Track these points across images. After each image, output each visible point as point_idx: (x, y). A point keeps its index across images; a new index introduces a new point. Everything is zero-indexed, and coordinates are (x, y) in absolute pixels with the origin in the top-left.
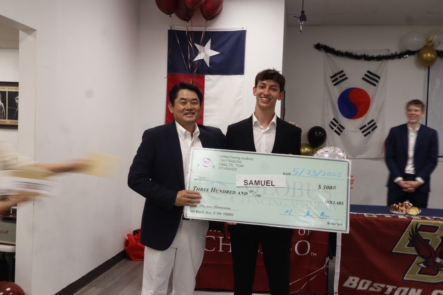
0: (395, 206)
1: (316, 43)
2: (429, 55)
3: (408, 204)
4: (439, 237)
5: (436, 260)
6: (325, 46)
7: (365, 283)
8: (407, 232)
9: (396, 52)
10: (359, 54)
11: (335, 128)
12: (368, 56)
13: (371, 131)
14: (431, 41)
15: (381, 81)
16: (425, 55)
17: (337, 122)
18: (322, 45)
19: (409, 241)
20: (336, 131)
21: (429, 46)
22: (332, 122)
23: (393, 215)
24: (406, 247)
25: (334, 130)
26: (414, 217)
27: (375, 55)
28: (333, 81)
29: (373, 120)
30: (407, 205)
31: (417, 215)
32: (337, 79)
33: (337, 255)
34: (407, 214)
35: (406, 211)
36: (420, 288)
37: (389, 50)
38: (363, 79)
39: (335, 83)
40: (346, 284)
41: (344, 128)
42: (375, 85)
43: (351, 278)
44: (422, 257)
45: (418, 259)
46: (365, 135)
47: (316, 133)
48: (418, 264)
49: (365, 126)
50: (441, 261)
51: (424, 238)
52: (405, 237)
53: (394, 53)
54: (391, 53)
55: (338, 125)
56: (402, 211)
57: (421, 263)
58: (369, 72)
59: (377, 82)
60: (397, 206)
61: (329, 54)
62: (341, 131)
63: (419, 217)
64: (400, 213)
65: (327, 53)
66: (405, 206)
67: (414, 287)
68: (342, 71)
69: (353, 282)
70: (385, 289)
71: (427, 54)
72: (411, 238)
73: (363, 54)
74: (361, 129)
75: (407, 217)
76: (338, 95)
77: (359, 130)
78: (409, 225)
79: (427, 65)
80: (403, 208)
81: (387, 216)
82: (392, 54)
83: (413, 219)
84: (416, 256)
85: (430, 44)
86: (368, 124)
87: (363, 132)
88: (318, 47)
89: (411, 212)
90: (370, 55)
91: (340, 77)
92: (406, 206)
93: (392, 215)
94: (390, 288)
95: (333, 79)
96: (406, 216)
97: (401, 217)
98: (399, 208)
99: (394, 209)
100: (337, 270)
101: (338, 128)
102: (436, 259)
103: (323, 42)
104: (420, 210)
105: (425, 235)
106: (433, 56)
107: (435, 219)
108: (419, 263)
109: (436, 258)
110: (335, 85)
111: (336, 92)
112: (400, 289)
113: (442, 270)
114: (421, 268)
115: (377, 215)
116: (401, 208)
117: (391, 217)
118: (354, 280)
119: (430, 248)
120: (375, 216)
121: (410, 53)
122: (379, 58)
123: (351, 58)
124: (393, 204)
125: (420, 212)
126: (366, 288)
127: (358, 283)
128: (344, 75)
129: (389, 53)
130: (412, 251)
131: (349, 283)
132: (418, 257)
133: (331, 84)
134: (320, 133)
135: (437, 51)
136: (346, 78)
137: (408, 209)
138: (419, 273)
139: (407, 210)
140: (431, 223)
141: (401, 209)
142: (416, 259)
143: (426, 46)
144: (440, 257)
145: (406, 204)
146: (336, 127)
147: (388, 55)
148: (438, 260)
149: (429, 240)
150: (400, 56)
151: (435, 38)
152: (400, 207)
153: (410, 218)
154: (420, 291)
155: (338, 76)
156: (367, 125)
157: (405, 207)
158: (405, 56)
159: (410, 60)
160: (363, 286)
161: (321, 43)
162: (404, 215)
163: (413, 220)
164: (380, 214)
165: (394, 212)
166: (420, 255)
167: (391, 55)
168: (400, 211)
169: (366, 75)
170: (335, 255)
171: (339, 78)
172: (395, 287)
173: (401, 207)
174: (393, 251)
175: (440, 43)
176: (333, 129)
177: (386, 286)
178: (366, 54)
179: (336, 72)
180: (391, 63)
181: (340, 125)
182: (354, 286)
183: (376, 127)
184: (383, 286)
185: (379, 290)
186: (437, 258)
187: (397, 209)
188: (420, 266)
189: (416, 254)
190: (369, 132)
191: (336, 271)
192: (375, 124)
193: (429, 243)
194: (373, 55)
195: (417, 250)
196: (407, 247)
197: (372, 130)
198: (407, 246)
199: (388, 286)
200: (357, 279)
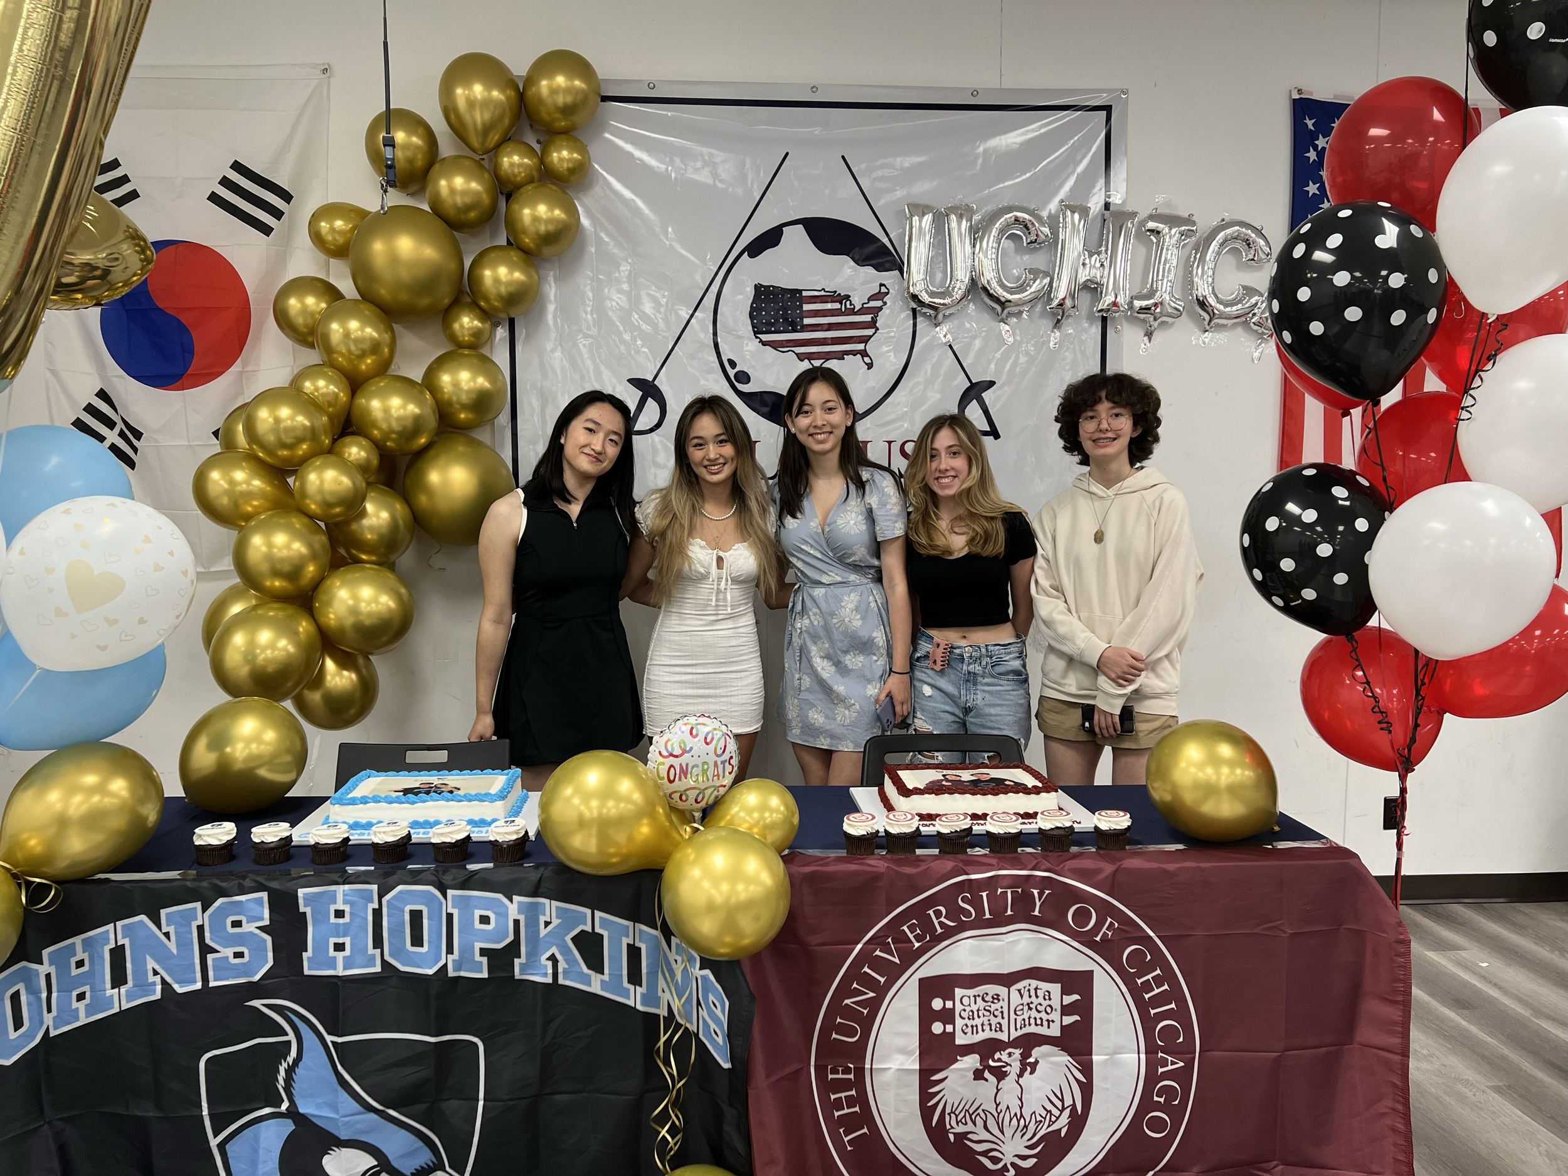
11: (112, 437)
17: (117, 409)
20: (114, 448)
22: (89, 408)
25: (107, 443)
37: (325, 71)
38: (215, 198)
41: (138, 435)
42: (267, 230)
55: (120, 425)
58: (236, 166)
59: (278, 214)
62: (135, 450)
68: (119, 163)
77: (212, 440)
91: (103, 189)
101: (122, 434)
128: (125, 179)
136: (134, 195)
146: (117, 430)
169: (225, 182)
176: (101, 438)
181: (123, 419)
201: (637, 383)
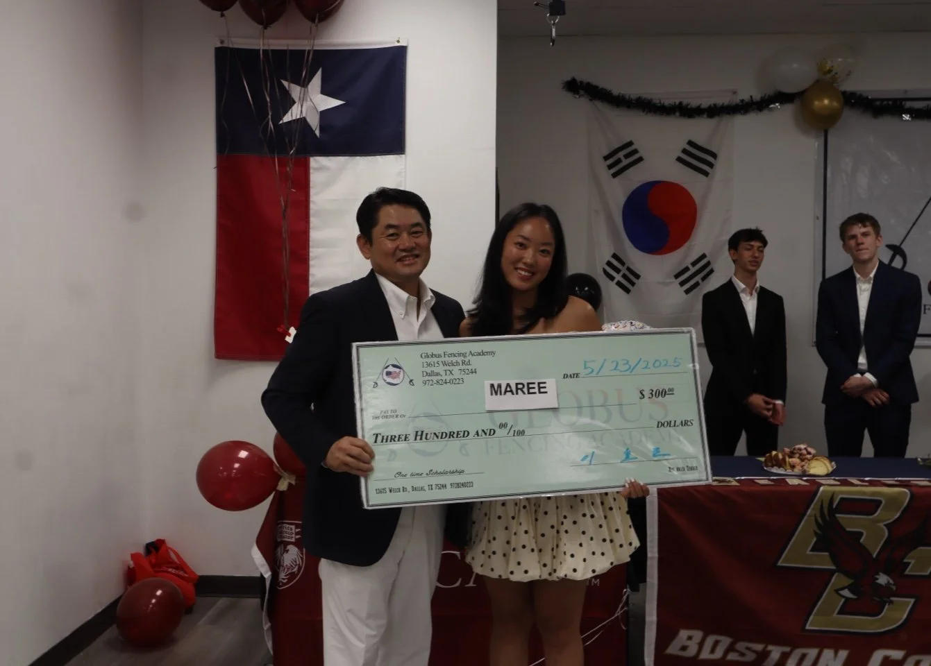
0: (776, 455)
1: (569, 79)
2: (826, 102)
3: (805, 449)
4: (881, 525)
5: (877, 579)
6: (589, 85)
7: (716, 643)
8: (809, 516)
9: (751, 97)
10: (667, 102)
11: (618, 277)
12: (689, 107)
13: (700, 281)
14: (830, 71)
15: (720, 164)
16: (817, 103)
17: (623, 264)
18: (581, 82)
19: (815, 539)
20: (619, 284)
21: (825, 83)
22: (609, 264)
23: (775, 478)
24: (808, 552)
25: (616, 281)
26: (823, 482)
27: (705, 103)
28: (610, 167)
29: (704, 256)
30: (804, 452)
31: (827, 475)
32: (619, 161)
33: (648, 579)
34: (804, 474)
35: (802, 467)
36: (844, 648)
37: (735, 93)
38: (679, 160)
39: (613, 170)
40: (673, 649)
41: (638, 277)
42: (706, 174)
43: (684, 634)
44: (847, 574)
45: (837, 580)
46: (687, 292)
47: (577, 289)
48: (837, 591)
49: (687, 269)
50: (889, 582)
51: (848, 529)
52: (806, 530)
53: (746, 98)
54: (741, 99)
55: (624, 270)
56: (793, 467)
57: (842, 589)
58: (691, 143)
59: (711, 165)
60: (780, 456)
61: (599, 104)
62: (633, 284)
63: (834, 479)
64: (789, 472)
65: (594, 101)
66: (798, 455)
67: (829, 647)
68: (630, 144)
69: (689, 643)
70: (764, 655)
71: (822, 100)
72: (818, 531)
73: (677, 103)
74: (677, 276)
75: (805, 481)
76: (622, 200)
77: (674, 280)
78: (815, 501)
79: (822, 125)
80: (795, 460)
81: (763, 481)
82: (742, 101)
83: (821, 485)
84: (832, 573)
85: (829, 76)
86: (694, 264)
87: (682, 284)
88: (573, 86)
89: (815, 467)
90: (694, 103)
91: (627, 156)
92: (801, 455)
93: (772, 478)
94: (776, 653)
95: (610, 161)
96: (805, 478)
97: (793, 482)
98: (784, 459)
99: (774, 462)
100: (651, 617)
101: (624, 276)
102: (877, 577)
103: (583, 77)
104: (833, 463)
105: (850, 522)
106: (835, 104)
107: (871, 483)
108: (839, 588)
109: (878, 574)
110: (615, 175)
111: (619, 191)
112: (798, 653)
113: (891, 602)
114: (843, 600)
115: (738, 481)
116: (791, 460)
117: (770, 483)
118: (690, 638)
119: (863, 552)
120: (735, 483)
121: (783, 98)
122: (714, 111)
123: (650, 111)
124: (770, 452)
125: (832, 467)
126: (718, 654)
127: (701, 645)
128: (635, 151)
129: (737, 100)
130: (823, 562)
131: (679, 646)
132: (836, 574)
133: (604, 174)
134: (586, 289)
135: (844, 93)
136: (640, 159)
137: (806, 461)
138: (839, 613)
139: (803, 463)
140: (864, 493)
141: (789, 463)
142: (833, 580)
143: (818, 81)
144: (887, 573)
145: (800, 449)
146: (621, 274)
147: (734, 104)
148: (883, 579)
149: (861, 534)
150: (760, 105)
151: (837, 63)
152: (787, 459)
153: (814, 482)
154: (843, 654)
155: (621, 155)
156: (690, 266)
157: (799, 458)
158: (772, 106)
159: (782, 114)
160: (713, 651)
161: (579, 78)
162: (800, 477)
163: (822, 488)
164: (743, 478)
165: (775, 470)
166: (841, 569)
167: (740, 104)
168: (789, 467)
169: (684, 151)
170: (644, 580)
171: (623, 158)
172: (787, 649)
173: (790, 457)
174: (780, 563)
175: (848, 74)
176: (612, 278)
177: (766, 647)
178: (685, 102)
179: (616, 146)
180: (740, 123)
181: (629, 269)
182: (692, 651)
183: (712, 271)
184: (759, 647)
185: (750, 657)
186: (881, 574)
187: (781, 464)
188: (843, 597)
189: (834, 568)
190: (697, 284)
191: (648, 619)
192: (708, 263)
193: (862, 541)
194: (701, 104)
195: (834, 559)
196: (811, 553)
197: (704, 279)
198: (811, 551)
199: (770, 648)
200: (698, 635)
201: (890, 247)
